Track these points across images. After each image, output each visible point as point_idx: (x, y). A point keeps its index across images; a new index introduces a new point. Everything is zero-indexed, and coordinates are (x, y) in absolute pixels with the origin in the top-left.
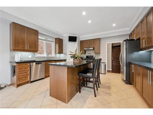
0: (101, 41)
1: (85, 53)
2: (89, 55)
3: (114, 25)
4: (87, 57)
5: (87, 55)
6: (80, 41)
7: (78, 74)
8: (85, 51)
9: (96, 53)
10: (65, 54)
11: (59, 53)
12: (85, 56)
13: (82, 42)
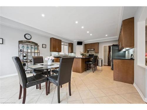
0: (99, 44)
1: (88, 53)
2: (91, 54)
3: (106, 35)
4: (90, 55)
5: (89, 53)
6: (85, 44)
7: (85, 63)
8: (88, 51)
9: (96, 53)
10: (75, 53)
11: (71, 53)
12: (88, 55)
13: (86, 45)
